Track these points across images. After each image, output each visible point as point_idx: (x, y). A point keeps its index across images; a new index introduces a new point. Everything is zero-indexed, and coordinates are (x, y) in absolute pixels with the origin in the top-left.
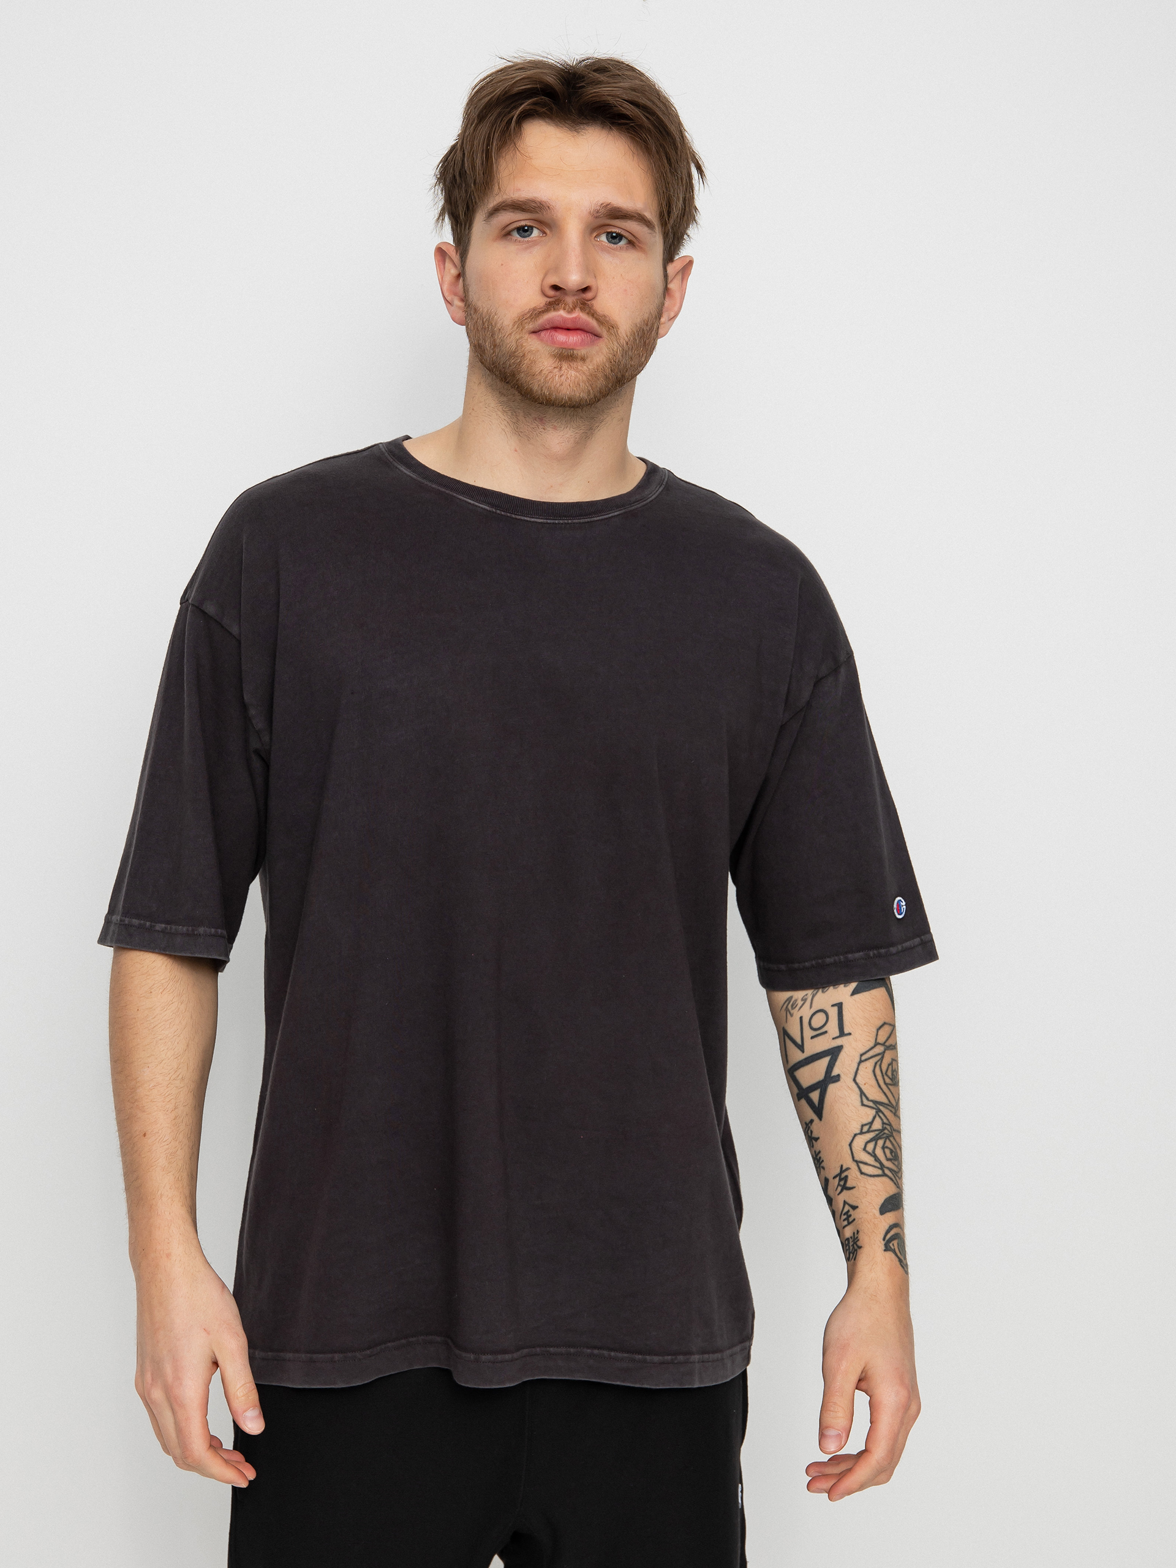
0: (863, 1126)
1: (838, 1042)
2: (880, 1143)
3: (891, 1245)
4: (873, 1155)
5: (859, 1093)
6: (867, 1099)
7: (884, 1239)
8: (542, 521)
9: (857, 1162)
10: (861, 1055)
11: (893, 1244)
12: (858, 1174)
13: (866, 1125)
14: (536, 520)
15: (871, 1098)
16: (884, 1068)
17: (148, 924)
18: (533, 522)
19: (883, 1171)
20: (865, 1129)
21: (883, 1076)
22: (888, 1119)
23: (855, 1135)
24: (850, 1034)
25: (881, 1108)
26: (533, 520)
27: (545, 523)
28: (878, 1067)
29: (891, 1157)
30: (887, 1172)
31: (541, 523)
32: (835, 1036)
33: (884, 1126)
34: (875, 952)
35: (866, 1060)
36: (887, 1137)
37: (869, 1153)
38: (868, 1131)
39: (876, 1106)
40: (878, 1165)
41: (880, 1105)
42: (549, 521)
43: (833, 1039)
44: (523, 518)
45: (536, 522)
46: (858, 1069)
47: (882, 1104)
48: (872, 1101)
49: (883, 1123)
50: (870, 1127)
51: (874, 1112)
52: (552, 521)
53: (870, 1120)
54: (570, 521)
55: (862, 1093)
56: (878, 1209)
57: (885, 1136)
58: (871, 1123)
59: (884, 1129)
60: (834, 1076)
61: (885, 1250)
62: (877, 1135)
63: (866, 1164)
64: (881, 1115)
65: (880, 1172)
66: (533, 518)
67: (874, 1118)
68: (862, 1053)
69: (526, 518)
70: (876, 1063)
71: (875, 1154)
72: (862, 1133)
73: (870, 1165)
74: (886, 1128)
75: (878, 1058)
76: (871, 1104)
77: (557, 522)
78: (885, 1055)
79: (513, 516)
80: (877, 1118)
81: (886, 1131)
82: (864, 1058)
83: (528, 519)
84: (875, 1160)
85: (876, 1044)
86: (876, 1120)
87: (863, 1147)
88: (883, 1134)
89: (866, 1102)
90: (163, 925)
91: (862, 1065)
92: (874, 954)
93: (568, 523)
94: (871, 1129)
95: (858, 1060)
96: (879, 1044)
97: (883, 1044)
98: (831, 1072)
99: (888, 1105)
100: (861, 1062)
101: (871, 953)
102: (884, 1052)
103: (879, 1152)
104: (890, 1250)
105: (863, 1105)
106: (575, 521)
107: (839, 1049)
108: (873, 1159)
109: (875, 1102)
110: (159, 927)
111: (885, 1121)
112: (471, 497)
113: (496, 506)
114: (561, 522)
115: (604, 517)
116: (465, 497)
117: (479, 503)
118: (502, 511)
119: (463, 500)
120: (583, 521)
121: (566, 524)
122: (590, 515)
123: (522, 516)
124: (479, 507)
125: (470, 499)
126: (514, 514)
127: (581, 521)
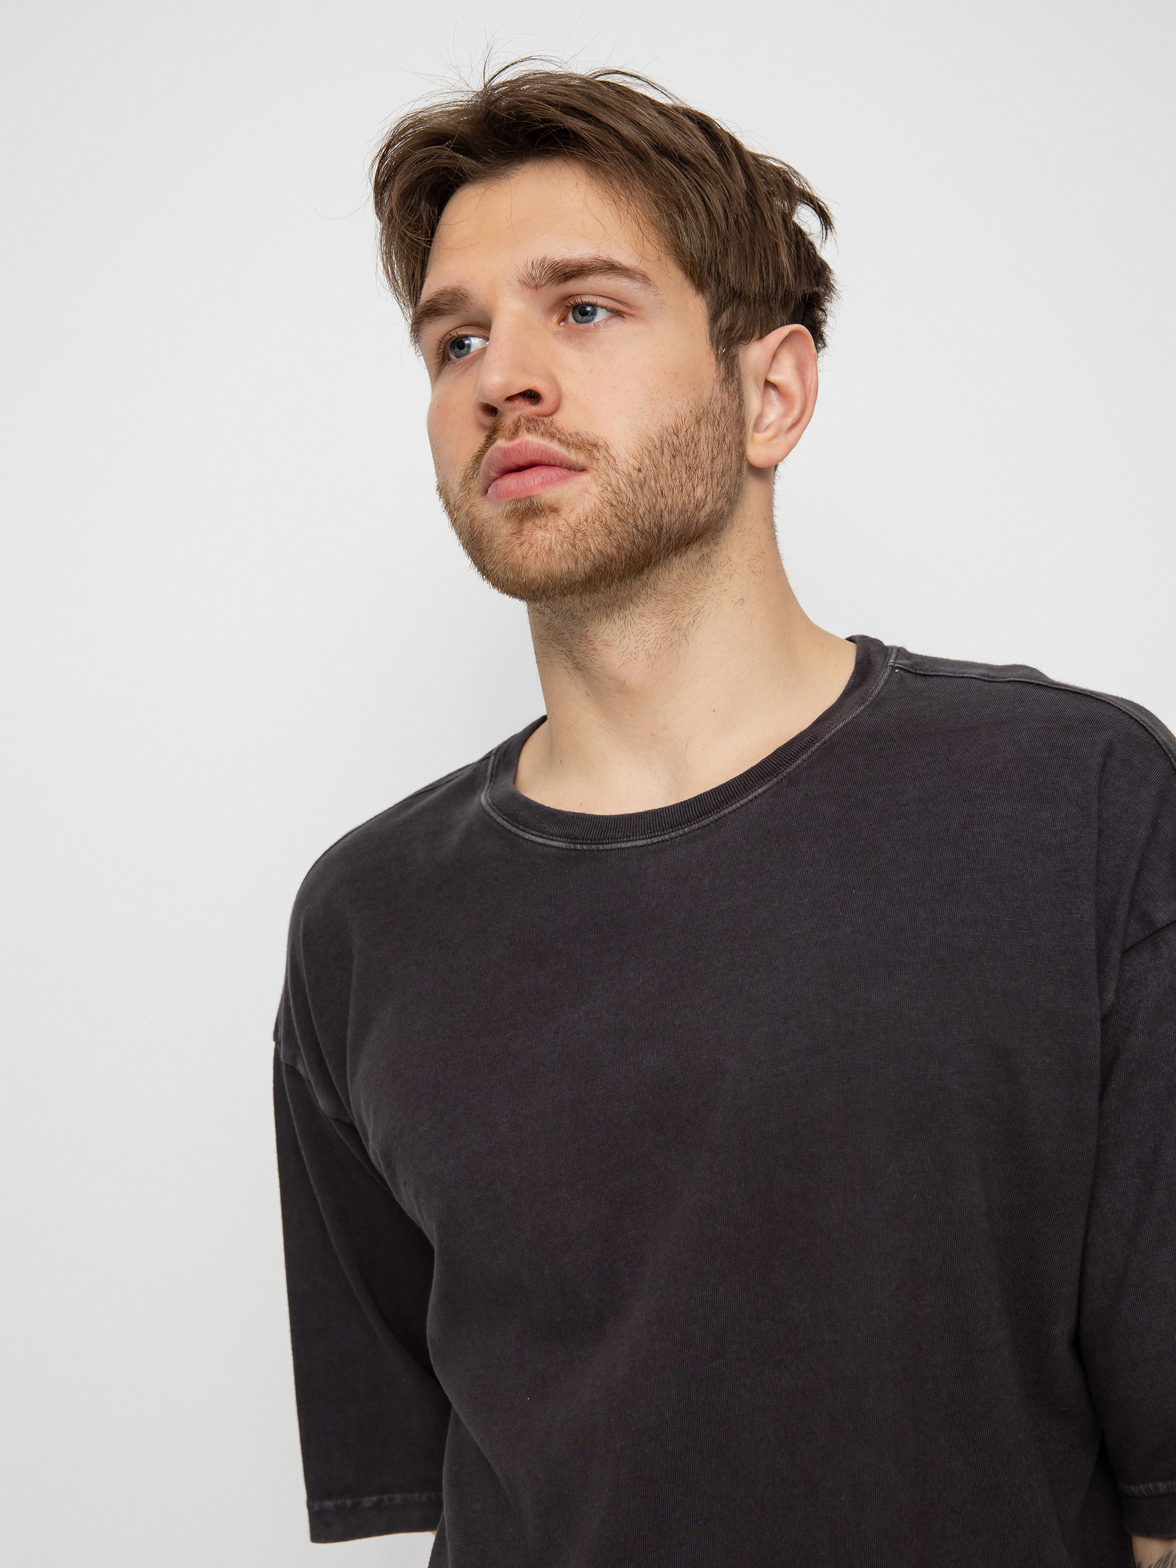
8: (645, 842)
14: (634, 843)
17: (349, 1502)
26: (629, 845)
27: (649, 845)
31: (644, 845)
42: (655, 840)
44: (614, 846)
54: (686, 830)
69: (619, 845)
77: (667, 837)
79: (601, 847)
83: (623, 845)
90: (374, 1499)
110: (368, 1501)
112: (542, 833)
113: (576, 839)
114: (673, 834)
115: (742, 802)
116: (534, 835)
117: (552, 840)
118: (586, 844)
119: (532, 841)
120: (707, 821)
121: (681, 835)
122: (718, 807)
123: (614, 842)
124: (552, 847)
125: (541, 837)
126: (603, 844)
127: (704, 823)
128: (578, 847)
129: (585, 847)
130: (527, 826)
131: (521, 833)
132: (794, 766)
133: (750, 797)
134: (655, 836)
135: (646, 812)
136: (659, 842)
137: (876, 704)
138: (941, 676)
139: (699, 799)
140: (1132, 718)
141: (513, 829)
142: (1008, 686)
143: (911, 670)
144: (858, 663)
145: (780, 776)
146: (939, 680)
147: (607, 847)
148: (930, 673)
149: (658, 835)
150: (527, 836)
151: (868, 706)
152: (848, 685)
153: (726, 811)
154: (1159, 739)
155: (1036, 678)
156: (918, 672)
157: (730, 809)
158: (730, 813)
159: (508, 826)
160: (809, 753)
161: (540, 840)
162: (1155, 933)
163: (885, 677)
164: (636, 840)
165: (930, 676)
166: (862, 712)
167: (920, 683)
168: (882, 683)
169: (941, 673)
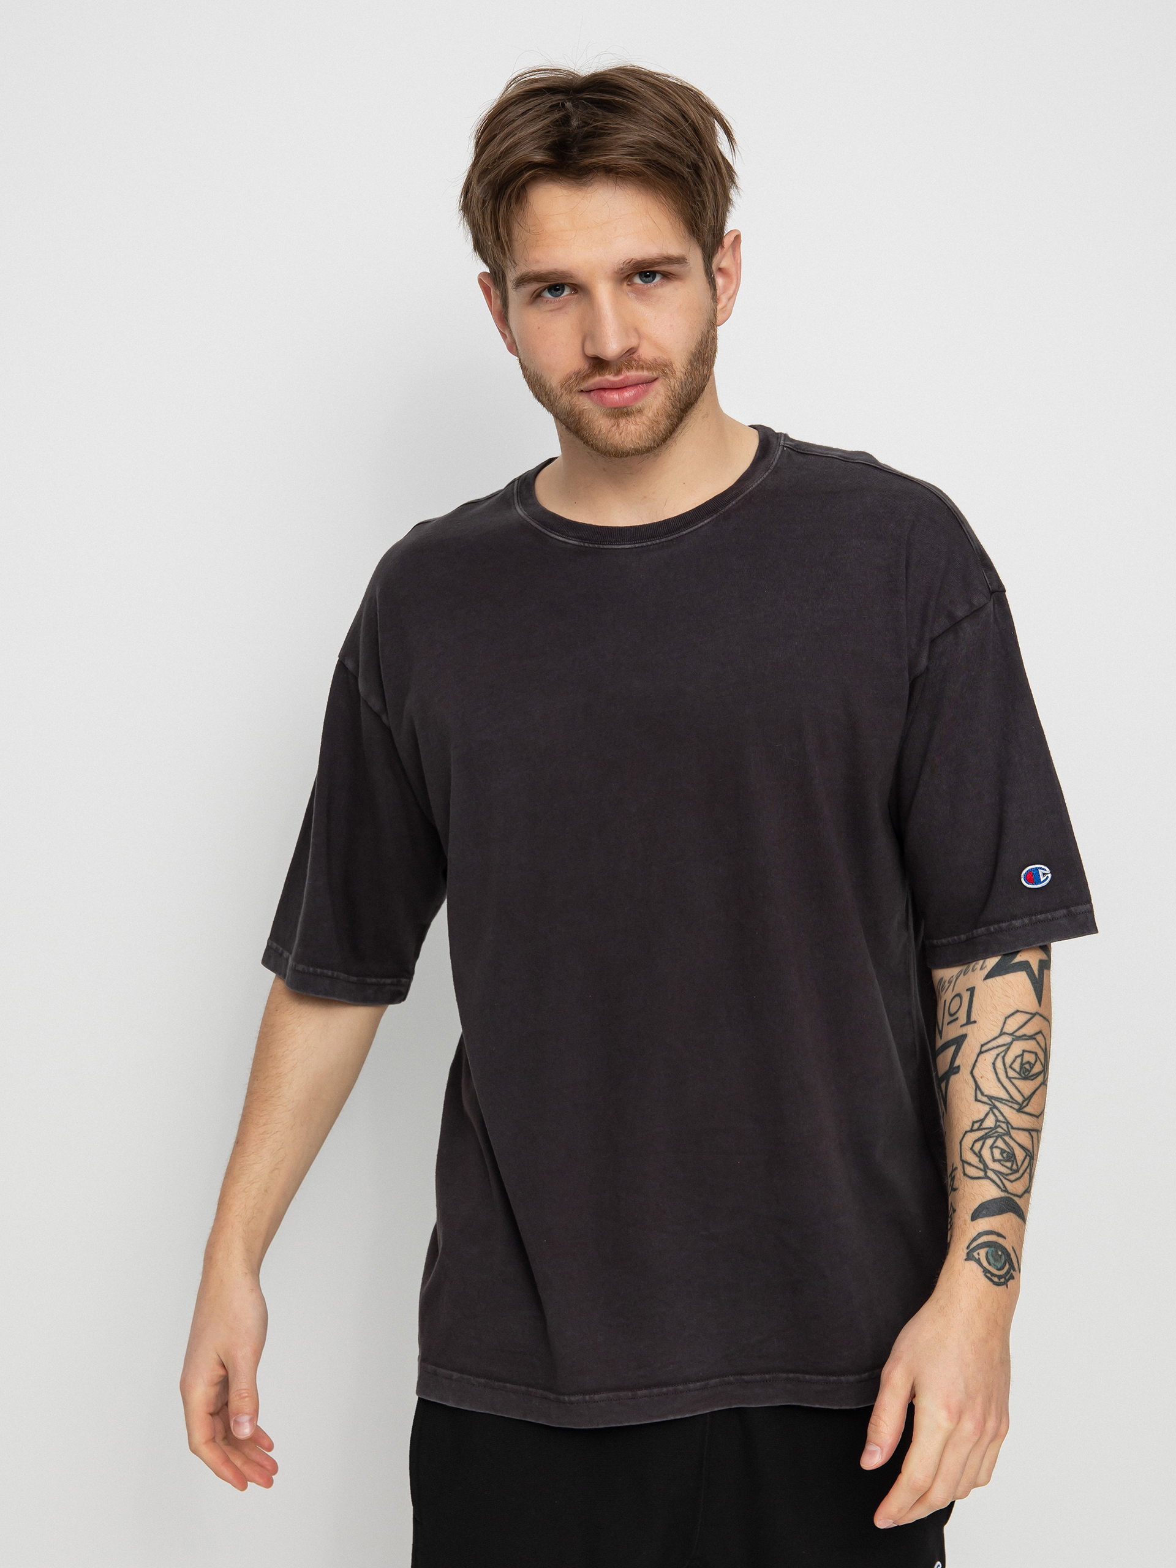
0: (974, 1123)
1: (963, 1031)
2: (989, 1142)
3: (975, 1254)
4: (979, 1156)
5: (974, 1087)
6: (982, 1094)
7: (968, 1248)
8: (629, 546)
9: (964, 1162)
10: (982, 1046)
11: (978, 1254)
12: (962, 1175)
13: (977, 1122)
15: (986, 1093)
16: (1008, 1060)
18: (622, 549)
19: (986, 1173)
20: (976, 1126)
21: (1005, 1068)
22: (1004, 1117)
23: (966, 1132)
24: (975, 1022)
25: (998, 1104)
26: (620, 547)
27: (632, 548)
28: (1000, 1060)
29: (1001, 1158)
30: (990, 1174)
31: (629, 548)
32: (963, 1024)
33: (998, 1123)
34: (996, 926)
35: (986, 1051)
36: (1000, 1136)
37: (975, 1153)
38: (979, 1129)
39: (992, 1102)
40: (981, 1166)
41: (995, 1100)
42: (637, 545)
43: (961, 1026)
44: (610, 547)
45: (625, 549)
46: (976, 1061)
47: (1000, 1100)
48: (986, 1096)
49: (997, 1121)
50: (981, 1125)
51: (987, 1108)
52: (640, 545)
53: (982, 1116)
54: (658, 541)
55: (977, 1087)
56: (970, 1215)
57: (996, 1134)
58: (982, 1121)
59: (996, 1127)
60: (955, 1067)
61: (966, 1260)
62: (986, 1134)
63: (970, 1164)
64: (995, 1111)
65: (982, 1174)
66: (621, 545)
67: (987, 1115)
68: (983, 1043)
69: (613, 547)
70: (998, 1055)
71: (981, 1155)
72: (972, 1130)
73: (973, 1166)
74: (999, 1126)
75: (1004, 1048)
76: (985, 1099)
77: (644, 544)
78: (1012, 1047)
79: (601, 546)
80: (991, 1116)
81: (999, 1130)
82: (984, 1048)
83: (616, 547)
84: (980, 1161)
85: (1002, 1033)
86: (988, 1117)
87: (970, 1146)
88: (994, 1133)
89: (980, 1097)
91: (982, 1056)
92: (994, 929)
93: (657, 544)
94: (981, 1127)
95: (978, 1051)
96: (1005, 1033)
97: (1011, 1034)
98: (954, 1063)
99: (1009, 1101)
100: (981, 1052)
101: (992, 929)
102: (1012, 1043)
103: (986, 1154)
104: (972, 1260)
105: (977, 1100)
106: (662, 540)
107: (964, 1036)
108: (977, 1159)
109: (990, 1098)
111: (1001, 1118)
112: (563, 534)
113: (585, 540)
114: (649, 543)
115: (694, 528)
116: (557, 535)
117: (569, 539)
118: (591, 543)
119: (556, 539)
120: (672, 537)
121: (654, 544)
122: (679, 529)
123: (610, 545)
124: (569, 543)
125: (562, 537)
126: (603, 545)
127: (669, 538)
128: (586, 545)
129: (591, 545)
130: (553, 529)
131: (548, 533)
132: (727, 507)
133: (699, 525)
134: (637, 543)
135: (631, 527)
136: (638, 547)
137: (776, 471)
138: (814, 455)
139: (666, 522)
140: (932, 492)
141: (543, 530)
142: (857, 466)
143: (795, 449)
144: (761, 441)
145: (718, 514)
146: (813, 457)
147: (605, 547)
148: (807, 452)
149: (639, 543)
150: (553, 535)
151: (771, 473)
152: (756, 455)
153: (684, 533)
154: (949, 506)
155: (874, 463)
156: (799, 451)
157: (687, 531)
158: (686, 534)
159: (540, 528)
160: (736, 500)
161: (561, 539)
162: (955, 624)
163: (779, 453)
164: (625, 544)
165: (806, 454)
166: (768, 476)
167: (801, 458)
168: (777, 457)
169: (813, 453)
